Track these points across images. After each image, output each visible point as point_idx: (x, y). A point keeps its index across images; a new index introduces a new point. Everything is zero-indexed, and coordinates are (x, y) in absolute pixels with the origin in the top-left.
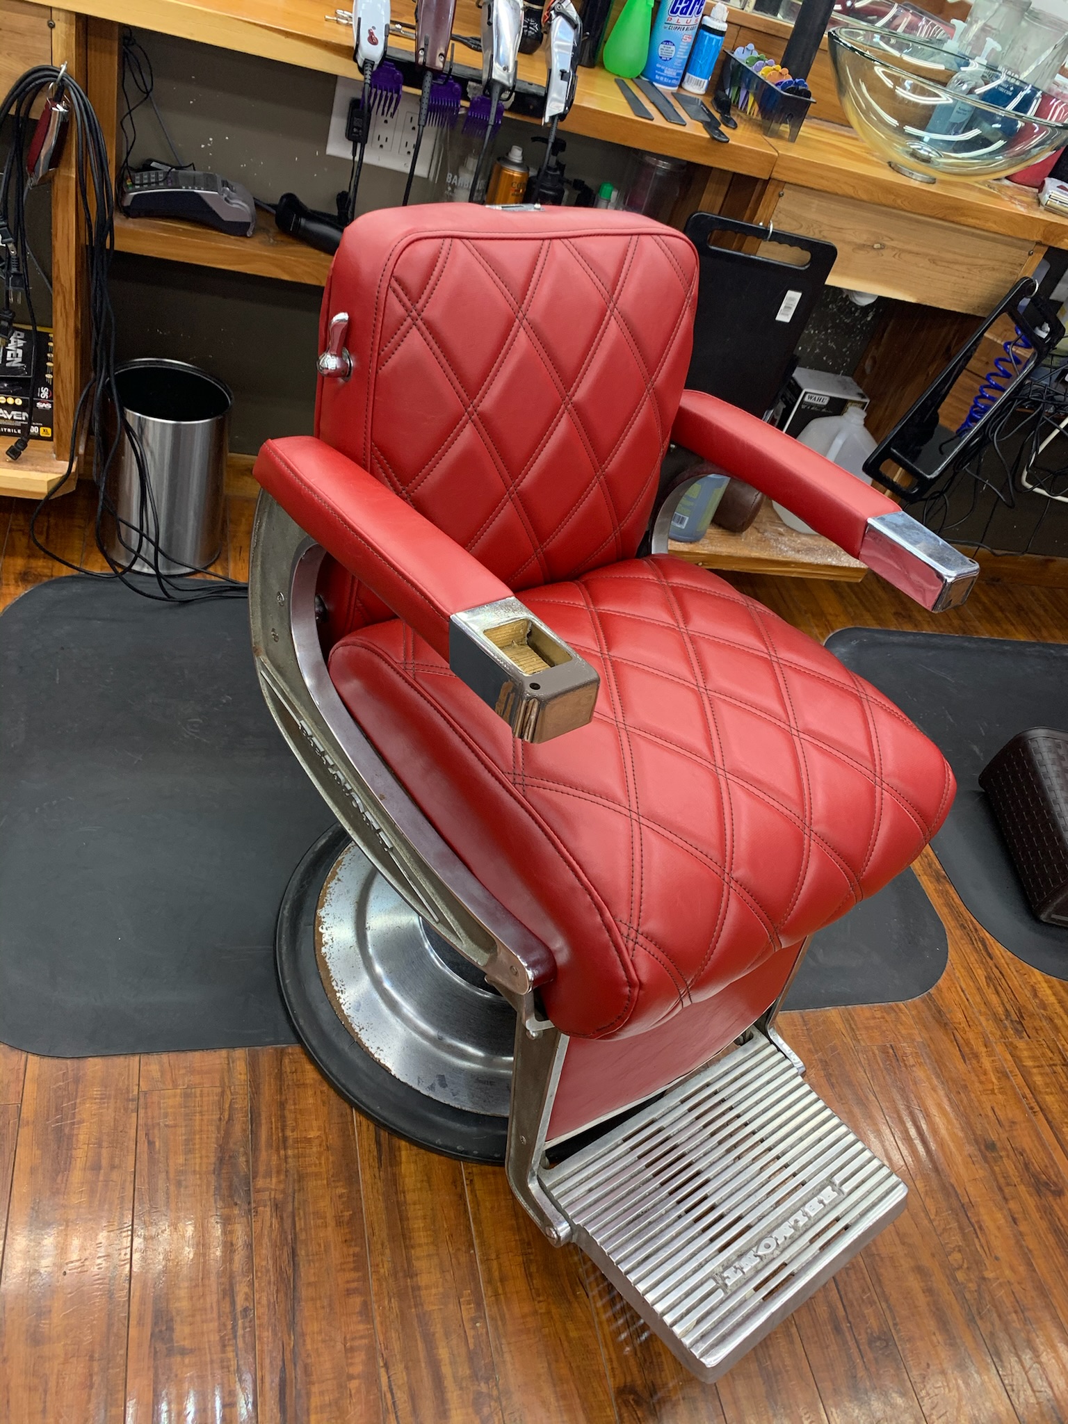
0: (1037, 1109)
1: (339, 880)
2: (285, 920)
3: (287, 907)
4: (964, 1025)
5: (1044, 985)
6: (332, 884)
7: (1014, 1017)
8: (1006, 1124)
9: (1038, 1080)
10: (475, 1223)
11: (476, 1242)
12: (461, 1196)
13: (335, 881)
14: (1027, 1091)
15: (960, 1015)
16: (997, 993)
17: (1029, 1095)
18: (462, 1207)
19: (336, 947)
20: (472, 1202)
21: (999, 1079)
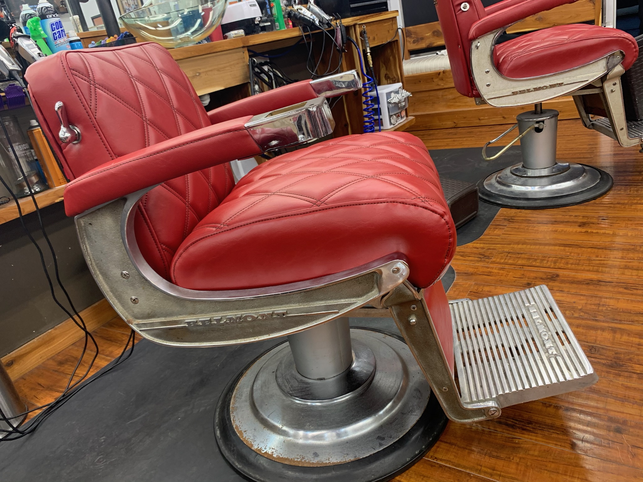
0: (522, 267)
1: (245, 431)
2: (243, 469)
3: (237, 464)
4: (476, 270)
5: (475, 244)
6: (245, 435)
7: (482, 257)
8: (522, 276)
9: (510, 261)
10: (458, 467)
11: (468, 471)
12: (441, 466)
13: (244, 434)
14: (513, 266)
15: (471, 269)
16: (470, 256)
17: (515, 266)
18: (446, 469)
19: (278, 449)
20: (447, 463)
21: (503, 271)
